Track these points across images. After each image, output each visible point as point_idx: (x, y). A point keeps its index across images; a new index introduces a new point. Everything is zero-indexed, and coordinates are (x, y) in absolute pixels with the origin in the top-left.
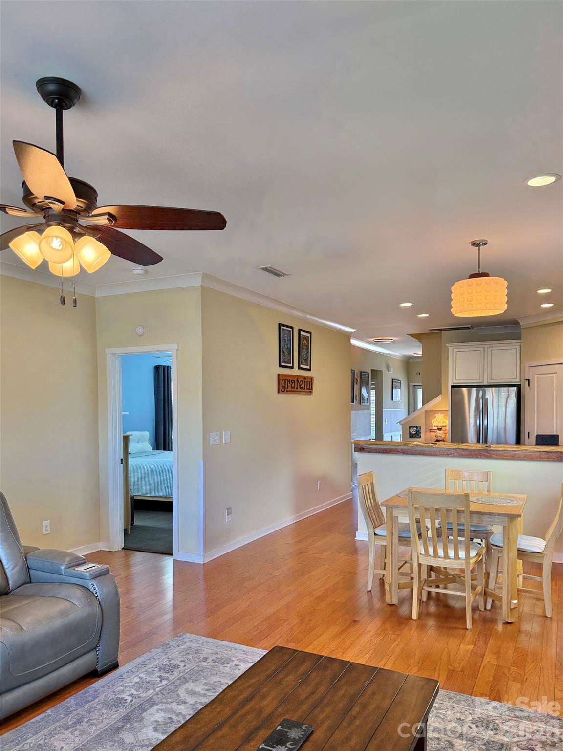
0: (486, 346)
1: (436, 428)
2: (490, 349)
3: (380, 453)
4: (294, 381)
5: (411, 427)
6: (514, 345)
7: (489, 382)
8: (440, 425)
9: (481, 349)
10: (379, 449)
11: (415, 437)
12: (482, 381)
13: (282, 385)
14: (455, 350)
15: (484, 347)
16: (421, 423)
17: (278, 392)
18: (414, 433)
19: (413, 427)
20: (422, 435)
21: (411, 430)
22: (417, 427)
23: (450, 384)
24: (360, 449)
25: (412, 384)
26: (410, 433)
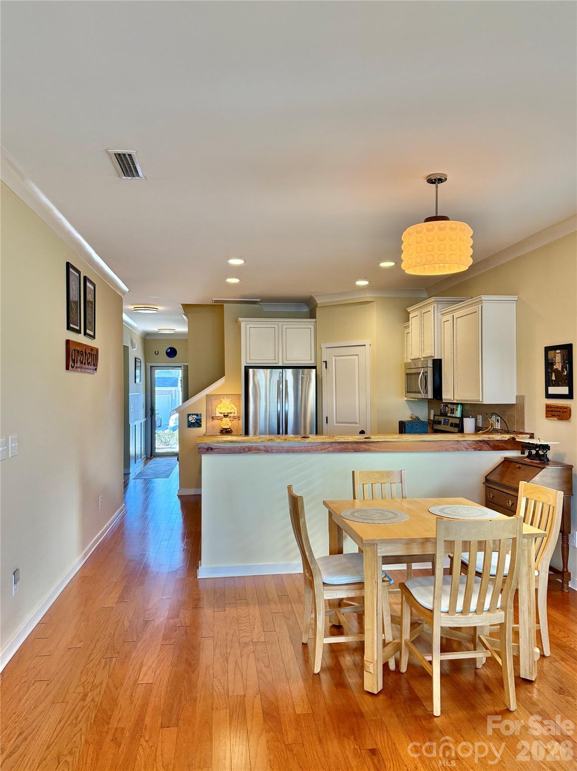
0: (280, 324)
1: (222, 415)
2: (284, 327)
3: (235, 453)
4: (83, 352)
5: (190, 415)
6: (309, 324)
7: (284, 363)
8: (226, 411)
9: (276, 326)
10: (234, 448)
11: (194, 426)
12: (277, 362)
13: (72, 358)
14: (248, 326)
15: (278, 325)
16: (202, 410)
17: (67, 368)
18: (193, 421)
19: (193, 414)
20: (203, 423)
21: (190, 418)
22: (197, 415)
23: (243, 364)
24: (207, 449)
25: (149, 365)
26: (188, 421)
